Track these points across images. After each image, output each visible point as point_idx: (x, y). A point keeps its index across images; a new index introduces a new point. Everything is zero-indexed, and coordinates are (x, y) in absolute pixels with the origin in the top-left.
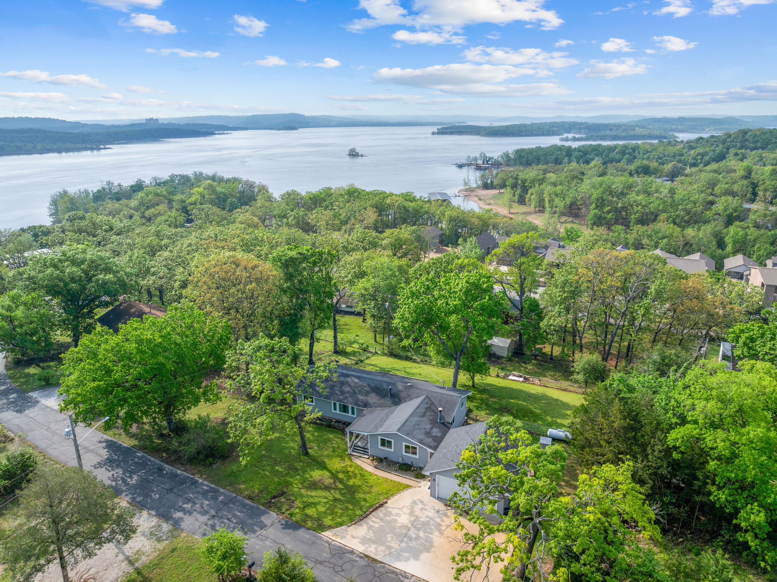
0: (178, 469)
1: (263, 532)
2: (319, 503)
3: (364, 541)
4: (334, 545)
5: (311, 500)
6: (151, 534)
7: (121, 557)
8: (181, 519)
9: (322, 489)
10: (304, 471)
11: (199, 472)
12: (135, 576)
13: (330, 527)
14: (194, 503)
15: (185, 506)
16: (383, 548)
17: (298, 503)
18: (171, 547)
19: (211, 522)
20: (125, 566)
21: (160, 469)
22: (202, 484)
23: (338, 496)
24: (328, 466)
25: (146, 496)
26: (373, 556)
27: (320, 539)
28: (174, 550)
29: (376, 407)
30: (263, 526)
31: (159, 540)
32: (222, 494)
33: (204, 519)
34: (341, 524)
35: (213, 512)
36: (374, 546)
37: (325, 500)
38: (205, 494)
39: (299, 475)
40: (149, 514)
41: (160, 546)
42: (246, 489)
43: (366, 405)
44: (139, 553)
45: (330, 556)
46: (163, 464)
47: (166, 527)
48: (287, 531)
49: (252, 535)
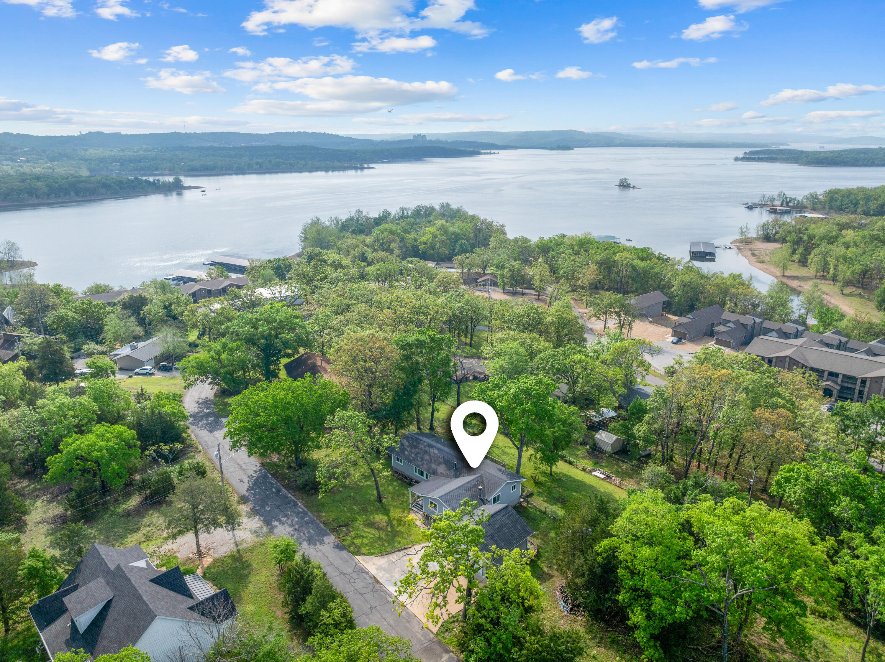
0: (290, 493)
1: (320, 547)
2: (366, 537)
3: (380, 568)
4: (359, 566)
5: (363, 534)
6: (255, 531)
7: (233, 541)
8: (276, 526)
9: (375, 528)
10: (372, 513)
11: (302, 499)
12: (236, 553)
13: (364, 554)
14: (289, 518)
15: (282, 519)
16: (388, 575)
17: (353, 534)
18: (262, 542)
19: (292, 533)
20: (233, 547)
21: (279, 491)
22: (300, 507)
23: (383, 535)
24: (390, 514)
25: (263, 507)
26: (378, 579)
27: (353, 560)
28: (263, 544)
29: (441, 476)
30: (322, 543)
31: (258, 536)
32: (309, 516)
33: (289, 529)
34: (372, 554)
35: (297, 527)
36: (383, 573)
37: (372, 536)
38: (298, 514)
39: (366, 515)
40: (259, 519)
41: (257, 540)
42: (325, 517)
43: (435, 473)
44: (243, 541)
45: (352, 571)
46: (282, 488)
47: (265, 529)
48: (336, 550)
49: (313, 547)
